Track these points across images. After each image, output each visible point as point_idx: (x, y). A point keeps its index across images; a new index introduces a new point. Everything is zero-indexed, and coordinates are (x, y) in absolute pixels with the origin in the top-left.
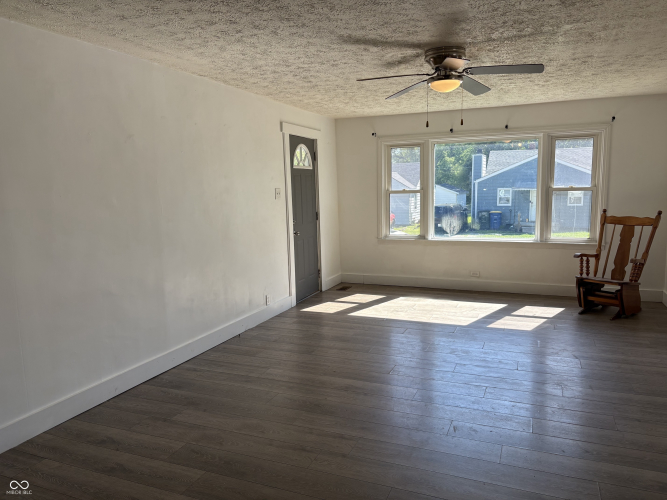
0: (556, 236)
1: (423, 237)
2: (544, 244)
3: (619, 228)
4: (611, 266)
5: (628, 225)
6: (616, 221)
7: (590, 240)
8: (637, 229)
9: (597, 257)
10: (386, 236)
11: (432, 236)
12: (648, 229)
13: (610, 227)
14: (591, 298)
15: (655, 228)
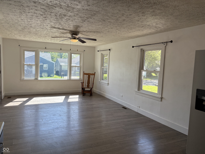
0: (73, 78)
1: (36, 79)
2: (70, 80)
3: (87, 76)
4: (87, 84)
5: (89, 75)
6: (86, 74)
7: (80, 78)
8: (91, 76)
9: (84, 82)
10: (23, 79)
11: (39, 79)
12: (93, 76)
13: (85, 75)
14: (84, 92)
15: (94, 76)
